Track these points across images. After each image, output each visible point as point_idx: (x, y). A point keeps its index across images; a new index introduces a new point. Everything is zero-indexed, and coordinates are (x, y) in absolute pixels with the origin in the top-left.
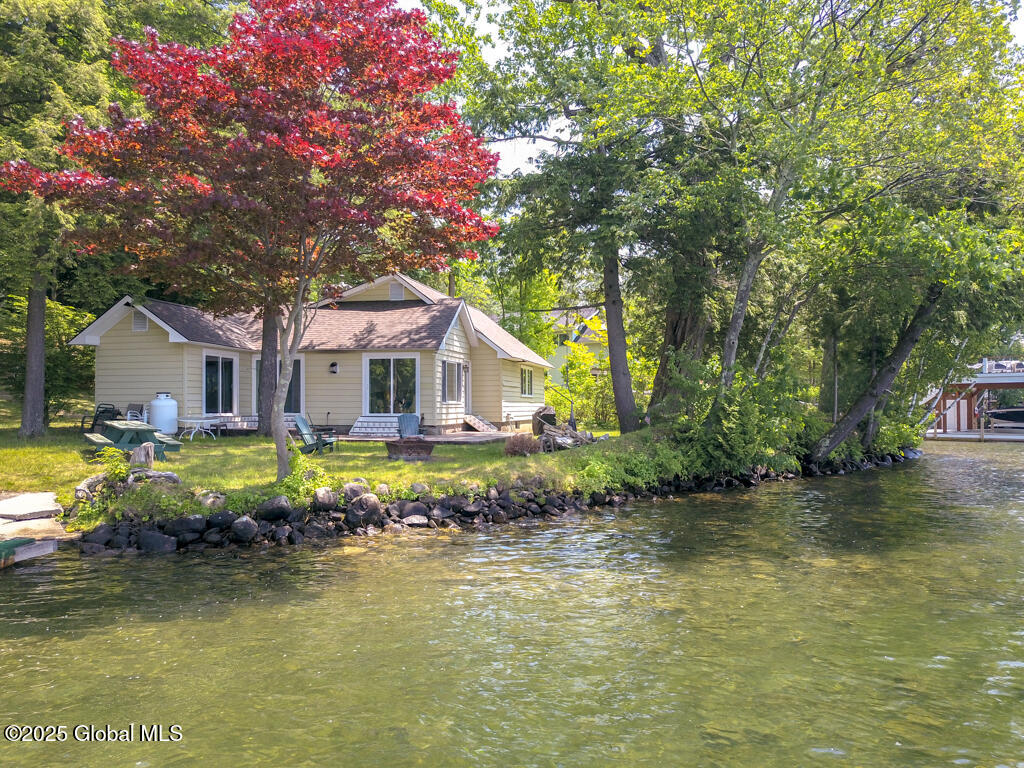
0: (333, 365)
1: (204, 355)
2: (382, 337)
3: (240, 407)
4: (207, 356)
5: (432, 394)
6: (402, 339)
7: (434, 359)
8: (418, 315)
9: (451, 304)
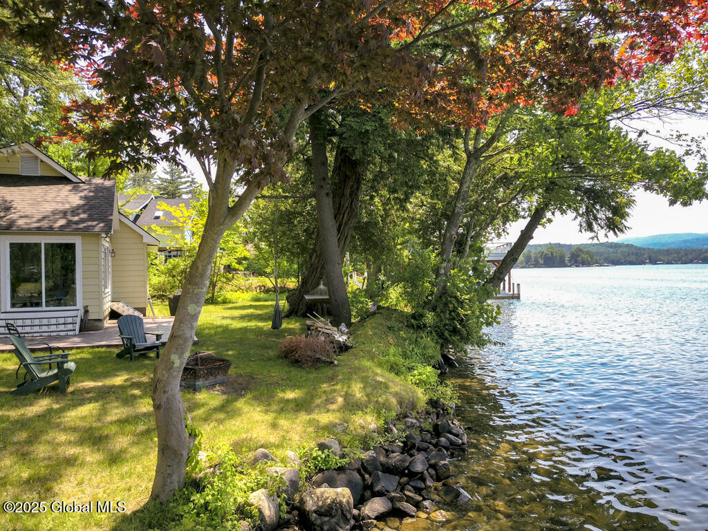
2: (26, 217)
5: (98, 283)
6: (57, 221)
7: (99, 244)
8: (67, 193)
9: (103, 184)
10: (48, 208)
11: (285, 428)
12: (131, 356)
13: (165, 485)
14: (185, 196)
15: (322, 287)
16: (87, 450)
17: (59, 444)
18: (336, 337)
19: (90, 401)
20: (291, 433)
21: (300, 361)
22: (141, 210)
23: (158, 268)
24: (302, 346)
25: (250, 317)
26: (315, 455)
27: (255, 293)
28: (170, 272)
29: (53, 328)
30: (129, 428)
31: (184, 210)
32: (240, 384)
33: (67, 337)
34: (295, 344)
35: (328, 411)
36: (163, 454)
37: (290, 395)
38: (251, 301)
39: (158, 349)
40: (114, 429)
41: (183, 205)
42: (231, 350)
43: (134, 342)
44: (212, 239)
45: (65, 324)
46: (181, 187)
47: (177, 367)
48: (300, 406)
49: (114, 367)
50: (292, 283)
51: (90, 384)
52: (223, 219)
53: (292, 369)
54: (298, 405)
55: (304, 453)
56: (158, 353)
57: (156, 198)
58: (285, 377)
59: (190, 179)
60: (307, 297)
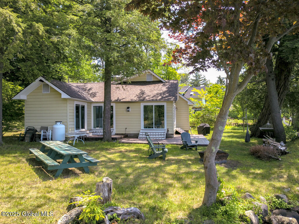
0: (128, 108)
1: (75, 104)
2: (148, 96)
3: (88, 126)
4: (76, 104)
5: (172, 120)
6: (158, 97)
7: (172, 105)
8: (161, 87)
9: (174, 82)
10: (155, 92)
11: (257, 186)
12: (186, 149)
13: (208, 200)
14: (201, 86)
15: (268, 124)
16: (176, 182)
17: (165, 178)
18: (279, 147)
19: (174, 164)
20: (261, 188)
21: (261, 157)
22: (185, 92)
23: (192, 115)
24: (261, 150)
25: (233, 137)
26: (274, 200)
27: (233, 126)
28: (197, 117)
29: (157, 136)
30: (190, 176)
31: (203, 91)
32: (233, 164)
33: (162, 140)
34: (257, 149)
35: (279, 181)
36: (208, 187)
37: (258, 171)
38: (231, 130)
39: (196, 147)
40: (184, 176)
41: (203, 89)
42: (227, 150)
43: (187, 143)
44: (230, 99)
45: (161, 135)
46: (200, 82)
47: (214, 152)
48: (264, 177)
49: (181, 152)
50: (250, 122)
51: (173, 158)
52: (236, 90)
53: (257, 160)
54: (263, 176)
55: (269, 199)
56: (196, 148)
57: (191, 87)
58: (254, 164)
59: (203, 79)
60: (261, 128)
